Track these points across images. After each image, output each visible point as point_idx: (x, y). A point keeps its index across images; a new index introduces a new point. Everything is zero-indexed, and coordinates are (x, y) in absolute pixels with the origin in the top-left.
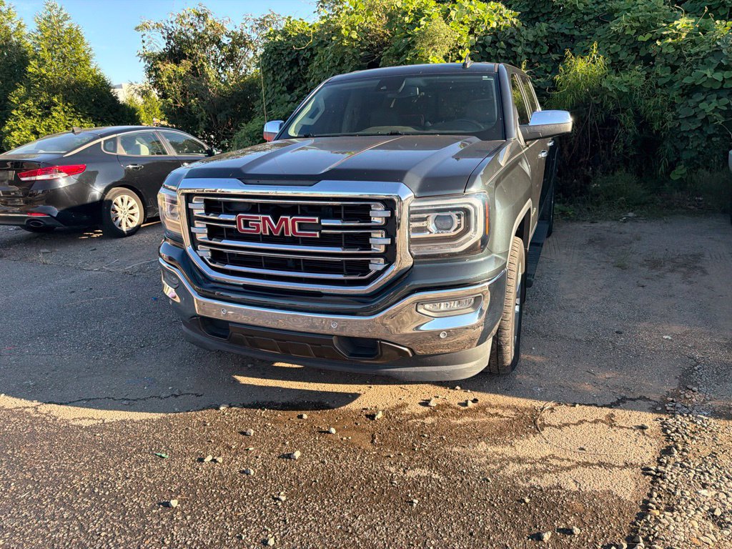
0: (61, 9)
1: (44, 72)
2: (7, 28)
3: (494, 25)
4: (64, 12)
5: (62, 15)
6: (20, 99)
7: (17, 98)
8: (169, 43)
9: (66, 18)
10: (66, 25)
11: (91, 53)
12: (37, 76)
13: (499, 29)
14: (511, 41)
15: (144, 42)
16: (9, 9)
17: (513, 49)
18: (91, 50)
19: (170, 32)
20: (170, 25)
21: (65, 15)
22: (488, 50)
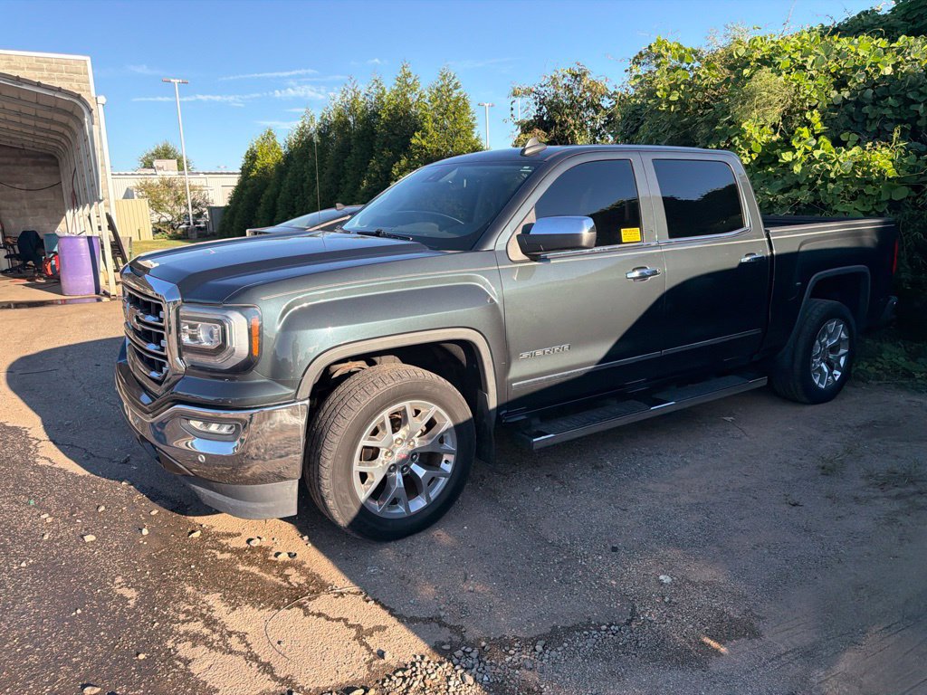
0: (453, 78)
1: (424, 143)
2: (407, 100)
3: (888, 71)
4: (456, 80)
5: (453, 83)
6: (400, 171)
7: (397, 170)
8: (540, 109)
9: (456, 87)
10: (455, 94)
11: (474, 122)
12: (418, 148)
13: (892, 78)
14: (911, 96)
15: (512, 109)
16: (415, 80)
17: (913, 107)
18: (474, 119)
19: (542, 97)
20: (542, 90)
21: (457, 83)
22: (866, 109)
